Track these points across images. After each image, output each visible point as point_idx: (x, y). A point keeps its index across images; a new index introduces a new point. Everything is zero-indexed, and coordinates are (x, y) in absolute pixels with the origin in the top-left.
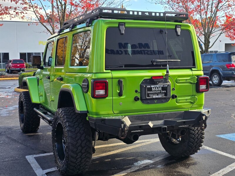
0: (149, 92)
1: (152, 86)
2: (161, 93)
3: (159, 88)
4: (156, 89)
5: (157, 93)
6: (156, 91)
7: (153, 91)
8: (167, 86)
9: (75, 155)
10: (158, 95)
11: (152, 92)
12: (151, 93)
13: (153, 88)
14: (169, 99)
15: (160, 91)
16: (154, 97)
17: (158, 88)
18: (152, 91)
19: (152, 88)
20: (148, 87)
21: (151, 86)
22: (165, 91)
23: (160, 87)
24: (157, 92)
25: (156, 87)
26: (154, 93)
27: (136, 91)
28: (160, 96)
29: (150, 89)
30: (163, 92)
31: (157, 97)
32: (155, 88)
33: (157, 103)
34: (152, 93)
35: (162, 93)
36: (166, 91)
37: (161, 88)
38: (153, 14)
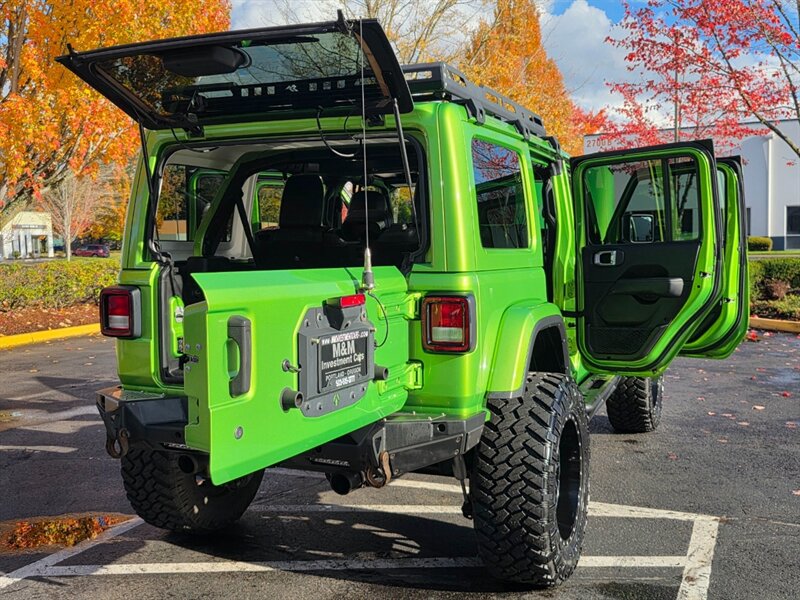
38: (312, 87)
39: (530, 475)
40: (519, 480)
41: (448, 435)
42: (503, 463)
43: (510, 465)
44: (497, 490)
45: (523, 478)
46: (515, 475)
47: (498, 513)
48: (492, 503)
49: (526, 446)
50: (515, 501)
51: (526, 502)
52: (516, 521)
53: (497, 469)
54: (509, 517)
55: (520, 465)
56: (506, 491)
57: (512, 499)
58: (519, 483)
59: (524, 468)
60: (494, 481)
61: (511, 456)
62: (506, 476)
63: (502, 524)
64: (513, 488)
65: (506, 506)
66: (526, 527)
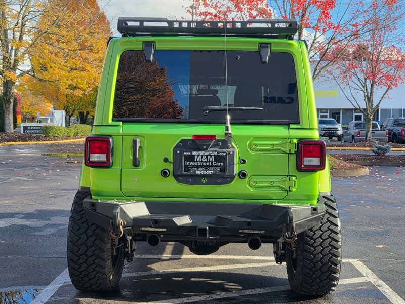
0: (187, 163)
1: (194, 153)
2: (212, 165)
3: (209, 157)
4: (202, 158)
5: (204, 166)
6: (204, 162)
7: (197, 161)
8: (225, 154)
9: (77, 258)
10: (206, 169)
11: (193, 163)
12: (192, 165)
13: (196, 156)
14: (233, 178)
15: (212, 162)
16: (198, 172)
17: (207, 157)
18: (195, 162)
19: (194, 155)
20: (185, 153)
21: (192, 153)
22: (222, 164)
23: (211, 156)
24: (205, 164)
25: (202, 156)
26: (198, 165)
27: (166, 160)
28: (210, 172)
29: (191, 158)
30: (218, 164)
31: (204, 172)
32: (200, 157)
33: (206, 184)
34: (195, 165)
35: (216, 166)
36: (225, 164)
37: (213, 157)
38: (220, 25)
39: (333, 235)
40: (328, 238)
41: (318, 213)
42: (318, 230)
43: (322, 231)
44: (316, 244)
45: (329, 237)
46: (325, 236)
47: (317, 256)
48: (313, 251)
49: (328, 221)
50: (326, 249)
51: (332, 249)
52: (326, 259)
53: (315, 234)
54: (323, 258)
55: (327, 230)
56: (321, 244)
57: (324, 249)
58: (328, 240)
59: (329, 232)
60: (314, 240)
61: (322, 226)
62: (321, 237)
63: (318, 262)
64: (325, 242)
65: (321, 252)
66: (331, 262)
